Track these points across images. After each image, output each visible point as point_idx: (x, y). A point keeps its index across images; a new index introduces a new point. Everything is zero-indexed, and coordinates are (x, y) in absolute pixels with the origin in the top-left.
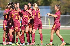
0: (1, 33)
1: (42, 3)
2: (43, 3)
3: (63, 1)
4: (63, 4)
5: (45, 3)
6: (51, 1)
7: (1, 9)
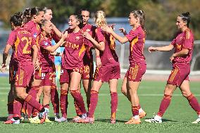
0: (2, 91)
1: (113, 8)
2: (116, 9)
3: (168, 4)
4: (169, 12)
5: (120, 9)
6: (136, 4)
7: (2, 27)
